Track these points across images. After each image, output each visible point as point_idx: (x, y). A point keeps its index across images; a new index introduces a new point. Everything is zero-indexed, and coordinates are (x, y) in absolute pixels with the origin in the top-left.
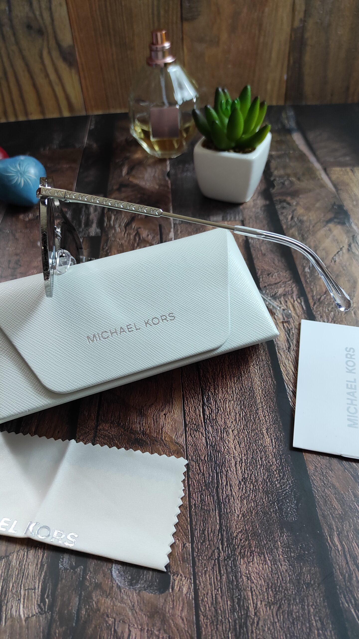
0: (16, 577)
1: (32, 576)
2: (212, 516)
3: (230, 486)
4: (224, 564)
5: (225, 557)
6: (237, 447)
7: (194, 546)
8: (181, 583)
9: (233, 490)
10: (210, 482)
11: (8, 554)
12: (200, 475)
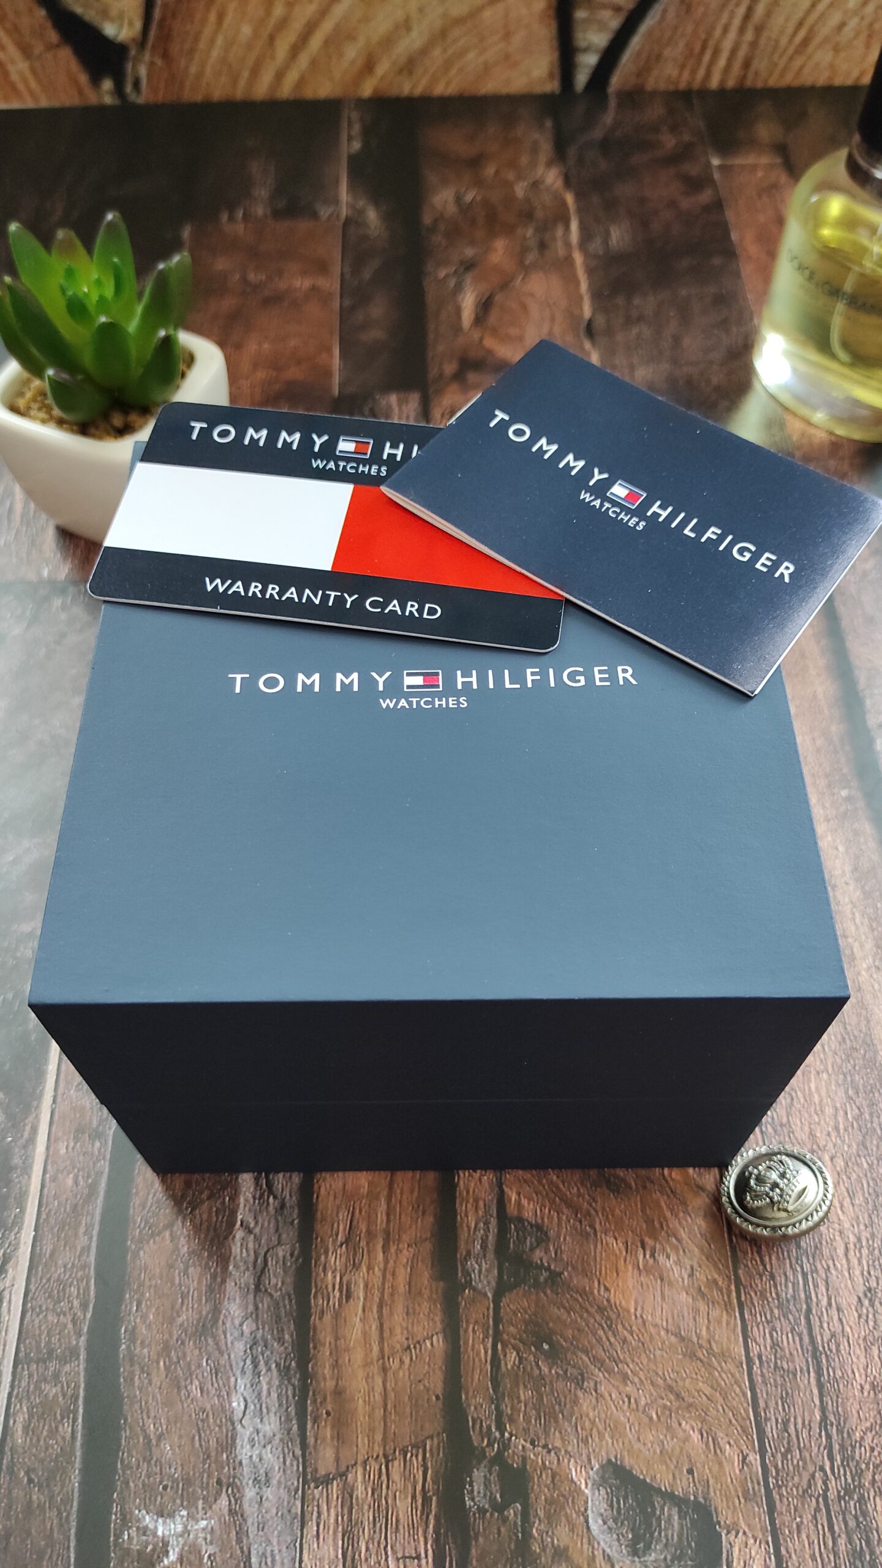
0: (371, 1526)
1: (408, 1525)
2: (802, 1386)
3: (839, 1309)
4: (838, 1509)
5: (839, 1492)
6: (845, 1204)
7: (767, 1461)
8: (745, 1553)
9: (844, 1320)
10: (789, 1296)
11: (343, 1468)
12: (764, 1279)
